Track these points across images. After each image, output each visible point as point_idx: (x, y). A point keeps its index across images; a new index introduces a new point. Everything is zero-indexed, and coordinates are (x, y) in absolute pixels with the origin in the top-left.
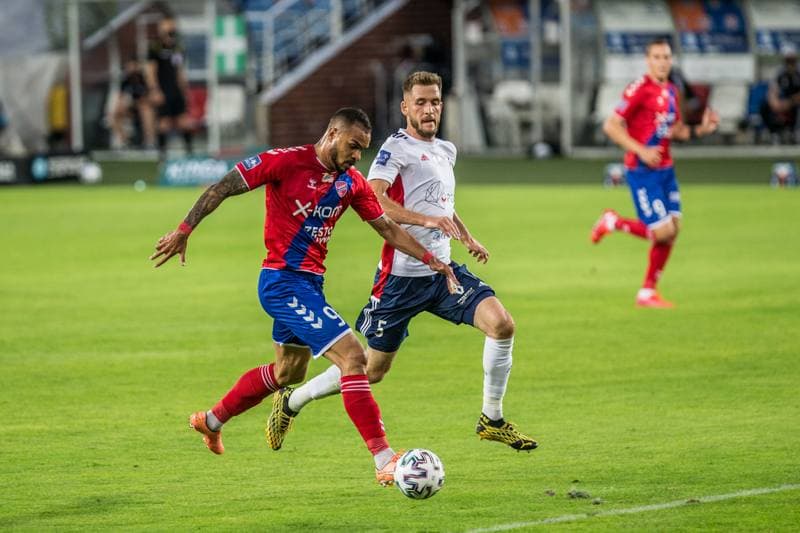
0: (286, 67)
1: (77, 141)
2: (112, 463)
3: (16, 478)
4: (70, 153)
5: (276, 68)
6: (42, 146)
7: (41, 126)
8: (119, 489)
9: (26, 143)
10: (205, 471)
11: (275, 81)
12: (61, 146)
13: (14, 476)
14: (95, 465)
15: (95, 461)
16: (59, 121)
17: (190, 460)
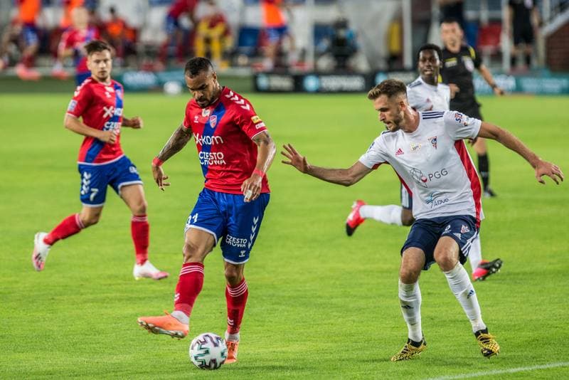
0: (558, 9)
1: (408, 61)
2: (442, 292)
3: (373, 302)
4: (403, 70)
5: (552, 10)
6: (382, 65)
7: (382, 50)
8: (447, 311)
9: (371, 62)
10: (509, 299)
11: (551, 19)
12: (395, 65)
13: (371, 301)
14: (429, 294)
15: (429, 291)
16: (395, 47)
17: (497, 291)
